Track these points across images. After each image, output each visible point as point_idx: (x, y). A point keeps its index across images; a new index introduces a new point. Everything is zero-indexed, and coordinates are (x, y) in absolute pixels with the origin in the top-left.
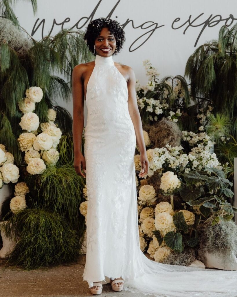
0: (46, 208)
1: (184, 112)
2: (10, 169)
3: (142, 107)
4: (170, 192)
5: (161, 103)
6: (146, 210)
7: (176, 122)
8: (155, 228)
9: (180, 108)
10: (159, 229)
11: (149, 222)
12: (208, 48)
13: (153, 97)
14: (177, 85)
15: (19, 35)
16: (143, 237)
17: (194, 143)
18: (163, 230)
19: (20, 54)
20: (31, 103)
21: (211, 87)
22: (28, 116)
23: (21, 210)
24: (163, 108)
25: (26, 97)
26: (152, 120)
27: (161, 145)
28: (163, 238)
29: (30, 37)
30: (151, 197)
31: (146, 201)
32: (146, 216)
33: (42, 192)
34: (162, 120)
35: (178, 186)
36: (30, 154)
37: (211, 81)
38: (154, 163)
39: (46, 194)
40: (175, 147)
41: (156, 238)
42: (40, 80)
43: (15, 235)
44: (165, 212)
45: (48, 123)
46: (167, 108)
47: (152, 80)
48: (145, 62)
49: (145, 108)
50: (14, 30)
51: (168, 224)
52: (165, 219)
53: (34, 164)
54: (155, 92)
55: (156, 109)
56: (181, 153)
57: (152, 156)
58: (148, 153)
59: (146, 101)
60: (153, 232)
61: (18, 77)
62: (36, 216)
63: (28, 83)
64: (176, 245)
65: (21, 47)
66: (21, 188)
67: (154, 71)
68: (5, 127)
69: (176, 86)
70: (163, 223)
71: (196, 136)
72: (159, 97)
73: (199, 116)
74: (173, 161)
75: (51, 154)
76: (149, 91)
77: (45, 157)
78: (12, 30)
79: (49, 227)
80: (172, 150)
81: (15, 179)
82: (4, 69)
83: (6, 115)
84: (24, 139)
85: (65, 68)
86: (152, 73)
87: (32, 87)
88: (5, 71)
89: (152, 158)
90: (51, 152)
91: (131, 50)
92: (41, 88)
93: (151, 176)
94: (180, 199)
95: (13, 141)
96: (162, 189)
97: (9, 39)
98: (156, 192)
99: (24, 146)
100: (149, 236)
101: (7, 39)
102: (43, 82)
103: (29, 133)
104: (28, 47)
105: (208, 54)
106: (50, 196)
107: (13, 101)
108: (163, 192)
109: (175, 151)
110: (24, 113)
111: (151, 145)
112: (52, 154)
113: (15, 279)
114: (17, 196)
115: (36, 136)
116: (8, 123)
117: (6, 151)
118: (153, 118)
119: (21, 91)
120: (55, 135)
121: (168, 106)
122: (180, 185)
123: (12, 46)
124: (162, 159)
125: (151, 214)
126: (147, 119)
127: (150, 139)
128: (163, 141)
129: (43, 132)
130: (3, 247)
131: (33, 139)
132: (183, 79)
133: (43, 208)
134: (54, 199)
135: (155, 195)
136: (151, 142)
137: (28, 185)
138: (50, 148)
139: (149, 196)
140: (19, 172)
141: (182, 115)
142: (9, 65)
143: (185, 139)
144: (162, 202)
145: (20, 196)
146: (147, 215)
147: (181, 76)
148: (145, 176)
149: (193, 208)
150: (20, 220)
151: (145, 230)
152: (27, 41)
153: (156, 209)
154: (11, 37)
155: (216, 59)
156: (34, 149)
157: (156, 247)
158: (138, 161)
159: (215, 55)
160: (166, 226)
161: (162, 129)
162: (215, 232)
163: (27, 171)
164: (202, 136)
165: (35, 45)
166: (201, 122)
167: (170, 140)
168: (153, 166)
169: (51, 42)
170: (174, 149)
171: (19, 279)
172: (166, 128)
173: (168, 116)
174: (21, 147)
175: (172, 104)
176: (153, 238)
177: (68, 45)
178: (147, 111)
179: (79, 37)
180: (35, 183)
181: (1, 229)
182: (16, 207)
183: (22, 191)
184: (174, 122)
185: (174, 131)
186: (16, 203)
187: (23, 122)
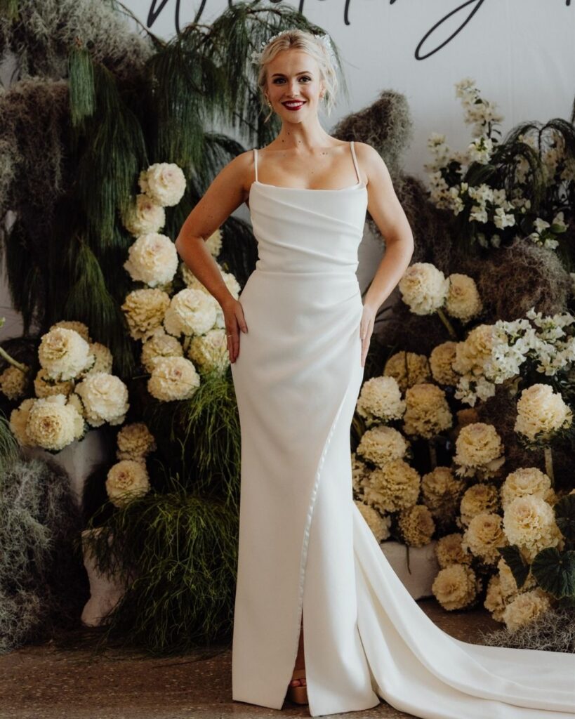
0: (204, 492)
2: (105, 388)
3: (458, 209)
4: (544, 440)
5: (509, 198)
6: (478, 493)
7: (553, 250)
8: (503, 541)
9: (561, 211)
10: (517, 540)
11: (488, 525)
13: (488, 183)
14: (554, 146)
15: (116, 25)
16: (470, 567)
18: (528, 544)
19: (120, 75)
20: (155, 207)
22: (147, 243)
23: (136, 496)
24: (516, 210)
25: (139, 193)
26: (486, 246)
27: (511, 312)
28: (528, 566)
29: (144, 29)
30: (490, 457)
31: (475, 466)
32: (475, 509)
33: (191, 447)
34: (515, 245)
35: (564, 423)
36: (155, 347)
38: (496, 363)
39: (202, 453)
40: (552, 317)
41: (509, 568)
42: (176, 144)
43: (121, 563)
44: (531, 494)
46: (527, 209)
47: (482, 134)
48: (463, 86)
49: (467, 212)
50: (102, 13)
51: (542, 527)
52: (531, 513)
53: (166, 372)
54: (493, 168)
55: (496, 215)
56: (568, 334)
57: (487, 343)
58: (478, 335)
59: (467, 192)
60: (500, 550)
61: (117, 138)
62: (177, 513)
63: (145, 155)
64: (566, 584)
65: (122, 58)
66: (133, 438)
67: (488, 111)
68: (87, 278)
69: (550, 148)
70: (527, 526)
72: (504, 180)
74: (549, 354)
75: (212, 345)
76: (476, 166)
77: (196, 353)
78: (96, 13)
79: (215, 541)
80: (544, 326)
81: (117, 414)
82: (80, 118)
83: (88, 243)
84: (138, 305)
85: (241, 110)
86: (483, 117)
87: (155, 165)
88: (81, 124)
89: (491, 351)
90: (211, 338)
91: (421, 54)
92: (179, 166)
93: (488, 399)
94: (570, 460)
95: (110, 311)
96: (520, 433)
97: (88, 37)
98: (502, 442)
99: (138, 326)
100: (489, 563)
101: (84, 38)
102: (186, 149)
103: (150, 290)
104: (140, 56)
106: (214, 459)
107: (104, 204)
108: (524, 442)
109: (551, 327)
110: (137, 236)
111: (485, 315)
112: (215, 345)
113: (129, 682)
114: (123, 459)
115: (171, 297)
116: (95, 263)
117: (91, 339)
118: (488, 238)
119: (127, 177)
121: (528, 204)
122: (570, 422)
123: (98, 55)
124: (519, 349)
125: (490, 501)
126: (472, 244)
127: (481, 298)
128: (519, 300)
129: (188, 287)
130: (92, 597)
131: (164, 306)
132: (568, 128)
133: (194, 492)
134: (225, 465)
135: (500, 450)
136: (484, 306)
137: (151, 432)
138: (210, 327)
139: (485, 452)
140: (127, 396)
141: (568, 229)
142: (91, 106)
144: (521, 469)
145: (131, 459)
146: (480, 506)
147: (563, 121)
148: (470, 399)
150: (136, 526)
151: (475, 546)
152: (137, 40)
153: (506, 487)
154: (95, 30)
156: (166, 333)
157: (509, 592)
158: (449, 360)
160: (537, 534)
161: (515, 269)
163: (150, 393)
165: (158, 51)
167: (539, 299)
168: (493, 369)
169: (204, 41)
170: (551, 324)
171: (140, 682)
172: (527, 265)
173: (530, 233)
174: (131, 328)
175: (539, 198)
176: (498, 567)
177: (250, 46)
178: (471, 219)
179: (278, 24)
180: (172, 424)
181: (83, 550)
182: (124, 489)
183: (136, 447)
184: (547, 250)
185: (550, 274)
186: (123, 480)
187: (135, 260)
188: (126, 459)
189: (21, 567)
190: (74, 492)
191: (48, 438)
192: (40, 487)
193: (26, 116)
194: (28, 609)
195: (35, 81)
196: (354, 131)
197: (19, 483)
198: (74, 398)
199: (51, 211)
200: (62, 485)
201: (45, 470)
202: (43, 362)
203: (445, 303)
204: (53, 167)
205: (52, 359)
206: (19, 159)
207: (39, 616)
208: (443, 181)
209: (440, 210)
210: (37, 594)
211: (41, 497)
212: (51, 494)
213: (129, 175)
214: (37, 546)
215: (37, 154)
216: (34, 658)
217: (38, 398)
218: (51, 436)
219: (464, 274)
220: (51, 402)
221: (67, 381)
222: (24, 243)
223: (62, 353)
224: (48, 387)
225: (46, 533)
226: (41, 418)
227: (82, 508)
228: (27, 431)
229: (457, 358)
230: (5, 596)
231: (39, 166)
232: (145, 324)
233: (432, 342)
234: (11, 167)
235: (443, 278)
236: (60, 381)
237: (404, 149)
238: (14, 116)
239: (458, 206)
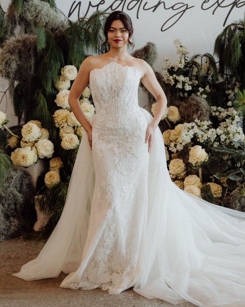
1: (213, 88)
2: (45, 144)
3: (172, 83)
5: (190, 80)
7: (205, 98)
9: (208, 85)
12: (236, 27)
13: (183, 75)
14: (206, 62)
15: (56, 17)
17: (223, 118)
19: (57, 34)
20: (67, 80)
21: (238, 63)
22: (63, 93)
23: (55, 184)
24: (192, 84)
25: (61, 75)
26: (183, 96)
27: (190, 120)
29: (67, 18)
30: (181, 171)
31: (176, 174)
34: (192, 96)
35: (205, 159)
36: (64, 130)
37: (237, 59)
38: (183, 138)
40: (204, 121)
43: (48, 208)
44: (193, 185)
45: (82, 100)
46: (196, 84)
47: (182, 57)
48: (176, 41)
49: (176, 84)
52: (192, 191)
53: (67, 139)
54: (185, 70)
55: (185, 86)
56: (209, 128)
57: (181, 131)
58: (178, 127)
59: (175, 78)
61: (53, 56)
63: (63, 62)
65: (58, 28)
66: (55, 163)
67: (184, 50)
68: (41, 105)
71: (225, 111)
72: (189, 74)
73: (227, 92)
74: (201, 135)
76: (179, 69)
77: (79, 132)
80: (201, 125)
81: (49, 154)
82: (40, 49)
83: (42, 93)
84: (58, 115)
85: (99, 47)
86: (182, 52)
87: (67, 66)
88: (41, 51)
91: (163, 29)
92: (75, 66)
93: (181, 150)
94: (208, 172)
95: (48, 117)
96: (190, 163)
97: (46, 21)
98: (185, 166)
99: (58, 122)
101: (44, 21)
103: (63, 110)
104: (64, 28)
105: (235, 33)
107: (48, 79)
108: (191, 166)
110: (60, 90)
111: (182, 120)
114: (51, 170)
115: (70, 112)
116: (44, 100)
118: (183, 94)
119: (56, 69)
120: (88, 111)
121: (197, 82)
122: (207, 159)
123: (49, 27)
124: (191, 133)
126: (177, 95)
127: (180, 114)
128: (192, 116)
130: (38, 220)
131: (68, 116)
132: (211, 57)
135: (184, 168)
136: (181, 117)
137: (62, 160)
139: (179, 169)
140: (53, 148)
141: (211, 91)
142: (44, 45)
143: (214, 114)
144: (190, 175)
145: (54, 170)
147: (209, 54)
148: (175, 150)
149: (221, 181)
150: (54, 194)
152: (63, 22)
153: (185, 182)
154: (48, 18)
155: (243, 38)
156: (68, 125)
158: (169, 136)
159: (241, 34)
161: (192, 105)
162: (241, 204)
163: (61, 147)
164: (230, 111)
165: (71, 26)
166: (229, 97)
167: (199, 115)
168: (182, 140)
169: (85, 24)
170: (203, 124)
172: (196, 103)
173: (197, 92)
174: (56, 123)
175: (200, 80)
177: (101, 26)
178: (176, 87)
180: (69, 158)
181: (35, 203)
182: (51, 181)
183: (56, 166)
184: (203, 98)
185: (203, 107)
186: (50, 178)
187: (58, 99)
188: (52, 170)
189: (12, 209)
190: (33, 182)
191: (23, 162)
192: (21, 180)
193: (22, 48)
194: (14, 225)
195: (26, 36)
196: (137, 56)
197: (12, 178)
198: (34, 148)
199: (30, 81)
200: (29, 179)
201: (23, 174)
202: (23, 135)
203: (167, 116)
204: (31, 66)
205: (26, 134)
206: (19, 63)
207: (17, 227)
208: (168, 73)
209: (167, 83)
210: (17, 219)
211: (20, 184)
212: (24, 183)
213: (57, 69)
214: (18, 202)
215: (25, 61)
216: (14, 243)
217: (21, 148)
218: (25, 162)
219: (174, 106)
220: (25, 149)
221: (31, 142)
222: (19, 92)
223: (30, 132)
224: (25, 144)
225: (21, 197)
226: (21, 155)
227: (36, 188)
228: (16, 160)
229: (171, 136)
230: (5, 220)
231: (26, 65)
232: (61, 122)
233: (164, 130)
234: (16, 65)
235: (167, 107)
236: (29, 142)
237: (154, 62)
238: (18, 48)
239: (173, 82)
